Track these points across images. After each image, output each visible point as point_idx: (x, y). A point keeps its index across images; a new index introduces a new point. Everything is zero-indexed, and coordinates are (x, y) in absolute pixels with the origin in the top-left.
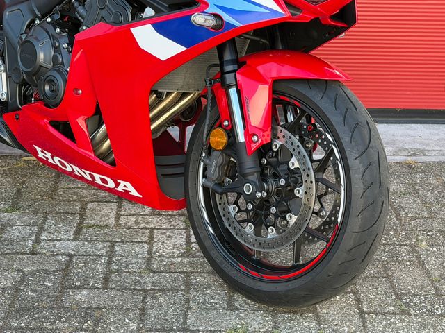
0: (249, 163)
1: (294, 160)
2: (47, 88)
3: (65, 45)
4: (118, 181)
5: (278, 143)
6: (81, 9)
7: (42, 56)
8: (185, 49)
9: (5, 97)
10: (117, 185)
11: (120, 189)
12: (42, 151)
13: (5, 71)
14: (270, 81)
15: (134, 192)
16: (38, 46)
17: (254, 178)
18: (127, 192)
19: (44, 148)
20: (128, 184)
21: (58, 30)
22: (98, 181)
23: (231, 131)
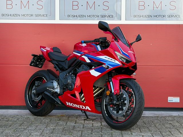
0: (115, 97)
1: (124, 95)
2: (70, 87)
3: (74, 78)
5: (121, 93)
6: (78, 70)
7: (69, 81)
8: (101, 74)
9: (59, 93)
10: (86, 107)
11: (86, 109)
12: (68, 103)
13: (59, 87)
14: (119, 80)
15: (89, 109)
16: (68, 78)
17: (116, 99)
18: (88, 109)
19: (68, 102)
20: (88, 107)
21: (73, 75)
22: (81, 108)
23: (111, 91)
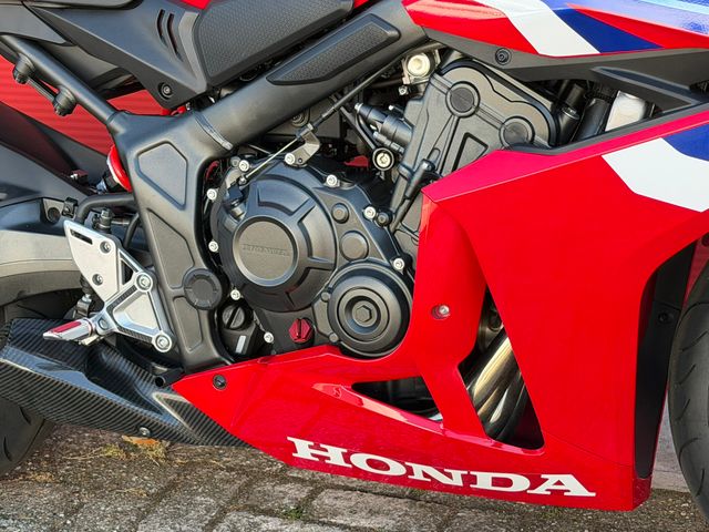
3: (370, 212)
4: (543, 476)
9: (166, 342)
10: (537, 483)
11: (541, 490)
12: (314, 447)
13: (157, 287)
18: (558, 493)
19: (318, 439)
20: (567, 478)
21: (332, 180)
22: (485, 485)
